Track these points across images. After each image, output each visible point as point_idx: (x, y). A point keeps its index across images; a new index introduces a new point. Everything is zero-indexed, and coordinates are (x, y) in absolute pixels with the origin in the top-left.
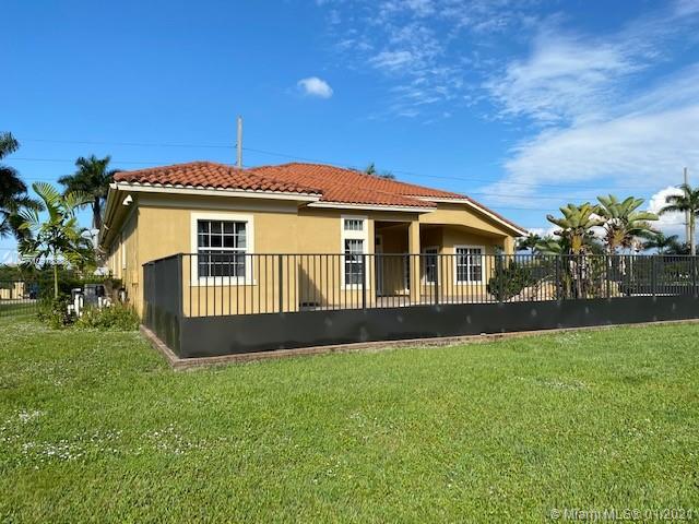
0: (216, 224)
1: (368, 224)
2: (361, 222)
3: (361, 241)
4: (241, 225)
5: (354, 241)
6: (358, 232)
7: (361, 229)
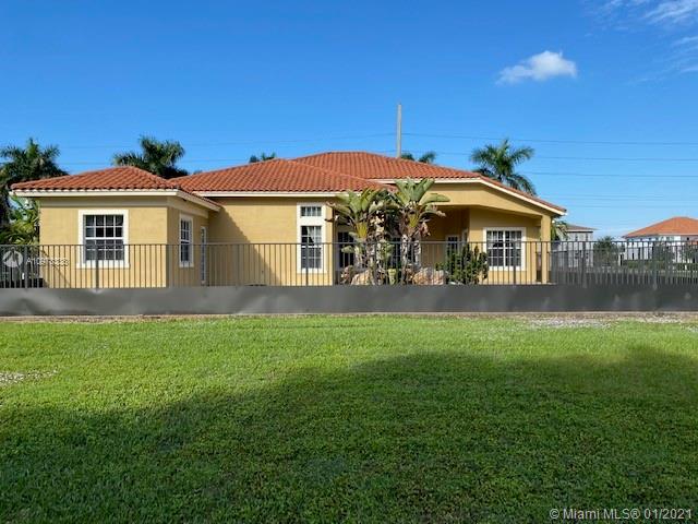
0: (100, 218)
1: (326, 211)
2: (319, 209)
3: (319, 228)
4: (120, 218)
5: (312, 227)
6: (316, 218)
7: (319, 215)
